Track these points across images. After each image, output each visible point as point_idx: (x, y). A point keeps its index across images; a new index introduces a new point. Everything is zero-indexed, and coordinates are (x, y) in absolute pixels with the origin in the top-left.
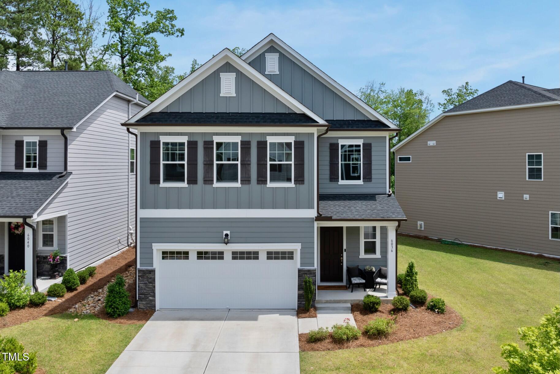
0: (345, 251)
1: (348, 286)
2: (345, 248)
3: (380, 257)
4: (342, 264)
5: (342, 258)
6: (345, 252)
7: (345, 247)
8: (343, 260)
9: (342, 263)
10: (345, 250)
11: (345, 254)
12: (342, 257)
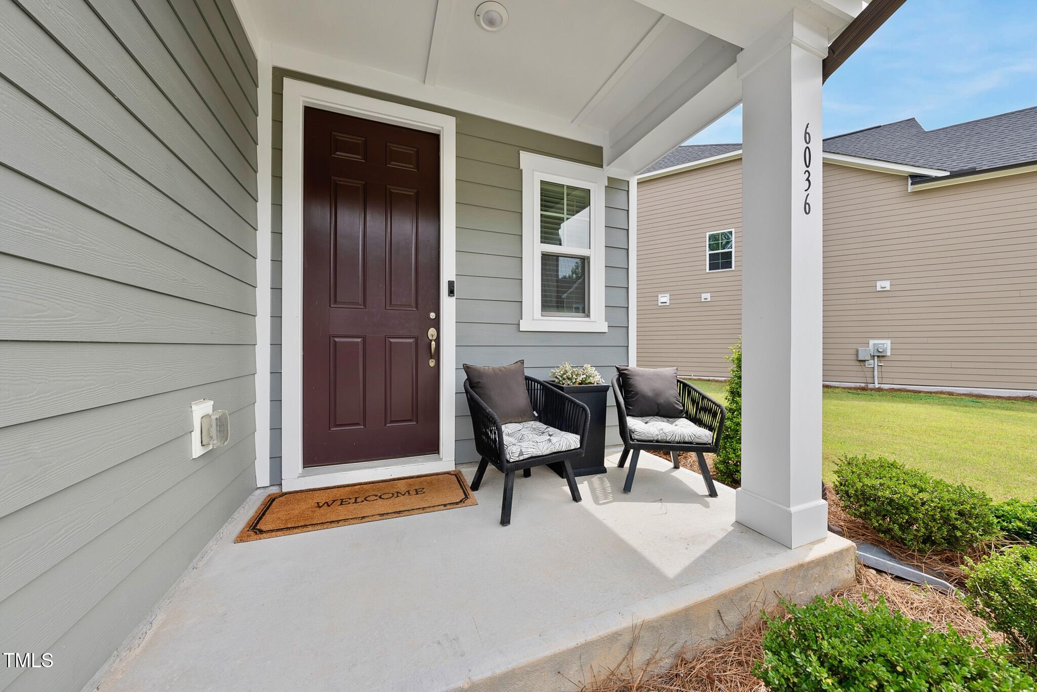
0: (451, 292)
1: (469, 474)
2: (453, 278)
3: (603, 327)
4: (432, 363)
5: (432, 332)
6: (453, 300)
7: (448, 271)
8: (438, 341)
9: (437, 356)
10: (451, 284)
11: (448, 305)
12: (436, 323)
